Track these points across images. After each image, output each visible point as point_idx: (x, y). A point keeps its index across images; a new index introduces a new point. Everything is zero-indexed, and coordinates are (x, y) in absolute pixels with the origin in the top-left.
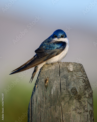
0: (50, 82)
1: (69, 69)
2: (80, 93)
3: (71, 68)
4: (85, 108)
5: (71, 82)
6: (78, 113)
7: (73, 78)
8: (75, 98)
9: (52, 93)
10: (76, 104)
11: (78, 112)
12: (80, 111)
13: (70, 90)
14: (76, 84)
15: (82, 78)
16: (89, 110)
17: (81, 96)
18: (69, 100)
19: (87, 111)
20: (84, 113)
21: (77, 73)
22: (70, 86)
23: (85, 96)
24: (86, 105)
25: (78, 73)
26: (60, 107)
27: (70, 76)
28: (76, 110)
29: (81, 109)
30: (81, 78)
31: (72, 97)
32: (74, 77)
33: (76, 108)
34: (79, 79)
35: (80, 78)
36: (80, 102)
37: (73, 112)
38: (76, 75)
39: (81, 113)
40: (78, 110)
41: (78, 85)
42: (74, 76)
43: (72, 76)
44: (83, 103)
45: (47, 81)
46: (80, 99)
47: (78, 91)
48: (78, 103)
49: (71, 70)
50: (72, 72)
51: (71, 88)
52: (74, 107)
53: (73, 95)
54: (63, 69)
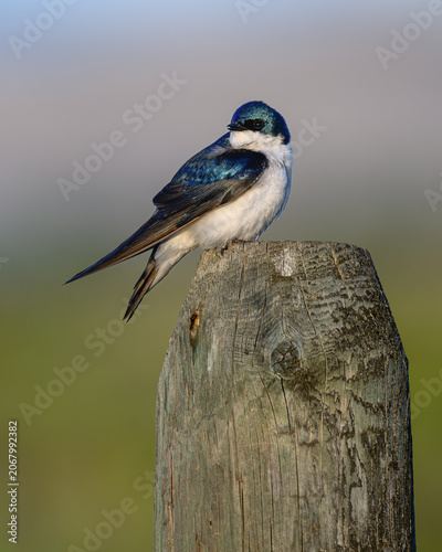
0: (204, 324)
1: (278, 268)
2: (313, 365)
3: (287, 266)
4: (336, 420)
5: (277, 322)
6: (303, 444)
7: (287, 304)
8: (291, 386)
9: (209, 369)
10: (294, 409)
11: (301, 438)
12: (312, 437)
13: (267, 353)
14: (300, 327)
15: (331, 304)
16: (359, 430)
17: (316, 375)
18: (260, 394)
19: (349, 434)
20: (329, 440)
21: (312, 282)
22: (271, 338)
23: (336, 375)
24: (343, 409)
25: (318, 282)
26: (231, 424)
27: (278, 297)
28: (292, 432)
29: (316, 427)
30: (328, 301)
31: (274, 381)
32: (294, 302)
33: (294, 425)
34: (319, 306)
35: (322, 302)
36: (311, 398)
37: (279, 440)
38: (306, 291)
39: (314, 443)
40: (301, 434)
41: (305, 333)
42: (295, 298)
43: (288, 297)
44: (326, 402)
45: (197, 322)
46: (313, 388)
47: (302, 355)
48: (303, 405)
49: (288, 271)
50: (290, 279)
51: (275, 347)
52: (283, 422)
53: (280, 372)
54: (254, 269)
